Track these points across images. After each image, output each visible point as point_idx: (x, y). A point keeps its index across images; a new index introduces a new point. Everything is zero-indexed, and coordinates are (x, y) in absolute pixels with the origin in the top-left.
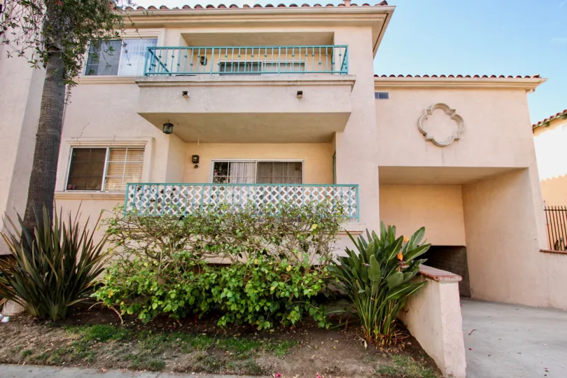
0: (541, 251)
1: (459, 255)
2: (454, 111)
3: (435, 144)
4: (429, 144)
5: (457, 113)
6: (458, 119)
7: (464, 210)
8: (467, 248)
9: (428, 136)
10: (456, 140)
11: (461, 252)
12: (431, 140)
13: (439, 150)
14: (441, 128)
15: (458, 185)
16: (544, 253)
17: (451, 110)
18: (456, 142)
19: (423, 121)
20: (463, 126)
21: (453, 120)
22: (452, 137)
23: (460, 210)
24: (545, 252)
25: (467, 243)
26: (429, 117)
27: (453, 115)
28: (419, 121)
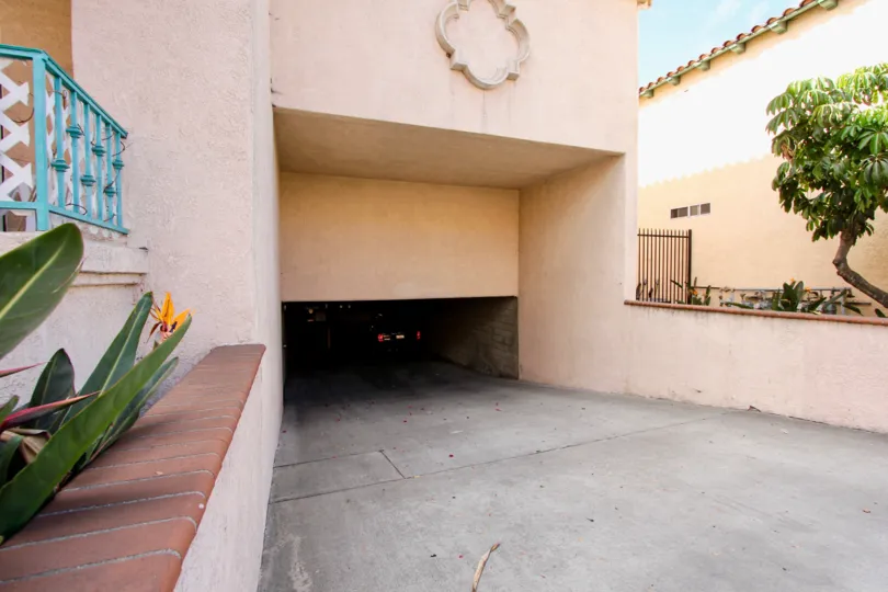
0: (627, 303)
1: (507, 312)
2: (513, 9)
3: (471, 79)
4: (460, 77)
5: (518, 15)
6: (518, 30)
7: (520, 233)
8: (520, 301)
9: (457, 59)
10: (512, 78)
11: (511, 306)
12: (462, 70)
13: (479, 94)
14: (485, 47)
15: (514, 188)
16: (629, 307)
17: (508, 7)
18: (511, 83)
19: (447, 22)
20: (528, 47)
21: (509, 34)
22: (505, 71)
23: (513, 234)
24: (632, 304)
25: (520, 291)
26: (463, 13)
27: (511, 20)
28: (438, 17)
